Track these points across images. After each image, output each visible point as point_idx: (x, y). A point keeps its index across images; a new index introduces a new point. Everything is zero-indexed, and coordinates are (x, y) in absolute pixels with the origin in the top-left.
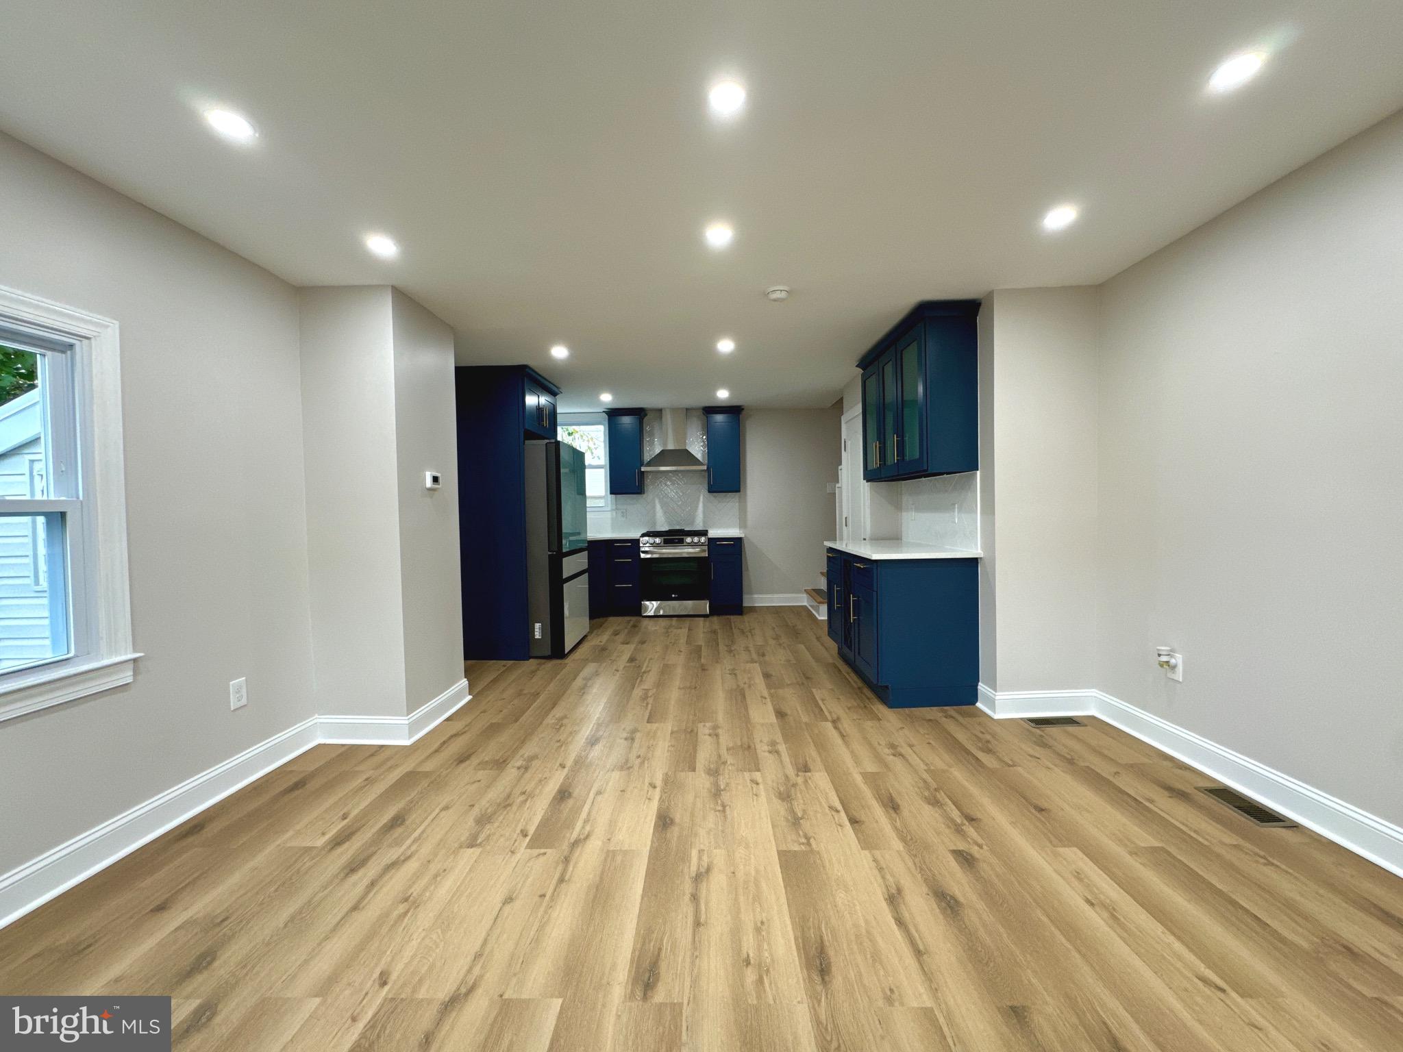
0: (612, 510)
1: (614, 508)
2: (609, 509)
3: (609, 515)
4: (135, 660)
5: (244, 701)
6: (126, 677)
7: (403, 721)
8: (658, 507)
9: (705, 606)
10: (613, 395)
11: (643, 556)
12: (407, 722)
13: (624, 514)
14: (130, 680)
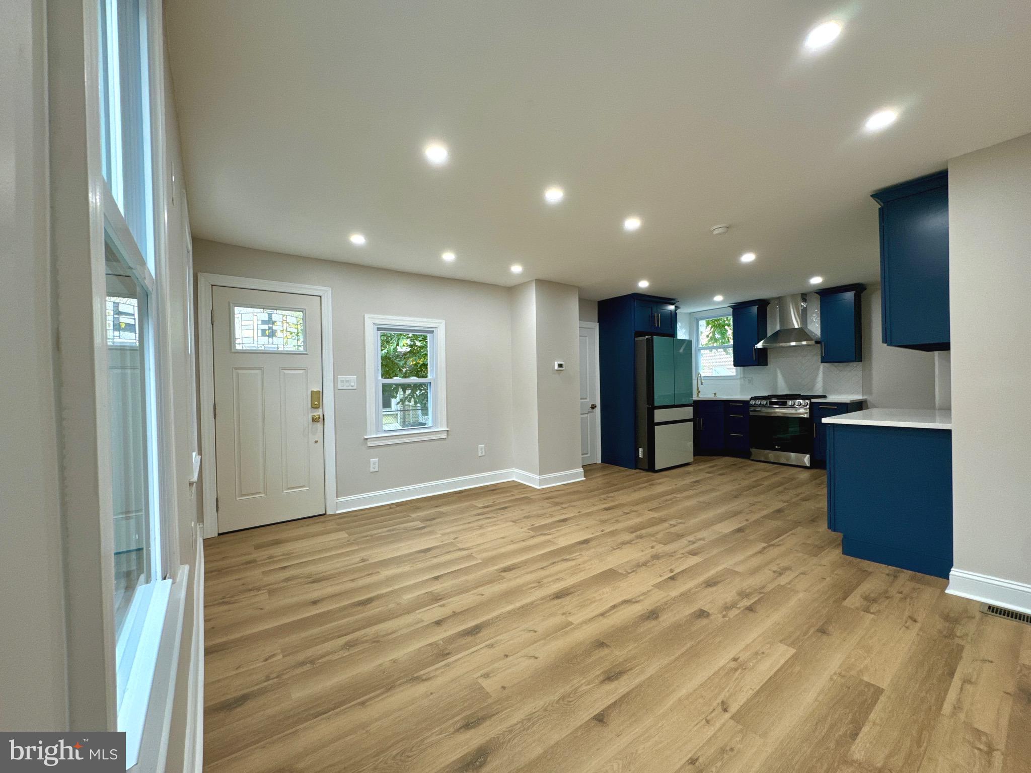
0: (741, 378)
1: (742, 376)
2: (739, 377)
3: (738, 382)
4: (447, 431)
5: (483, 454)
6: (444, 436)
7: (537, 477)
8: (780, 376)
9: (806, 459)
10: (723, 296)
11: (751, 413)
12: (539, 478)
13: (750, 381)
14: (446, 437)
